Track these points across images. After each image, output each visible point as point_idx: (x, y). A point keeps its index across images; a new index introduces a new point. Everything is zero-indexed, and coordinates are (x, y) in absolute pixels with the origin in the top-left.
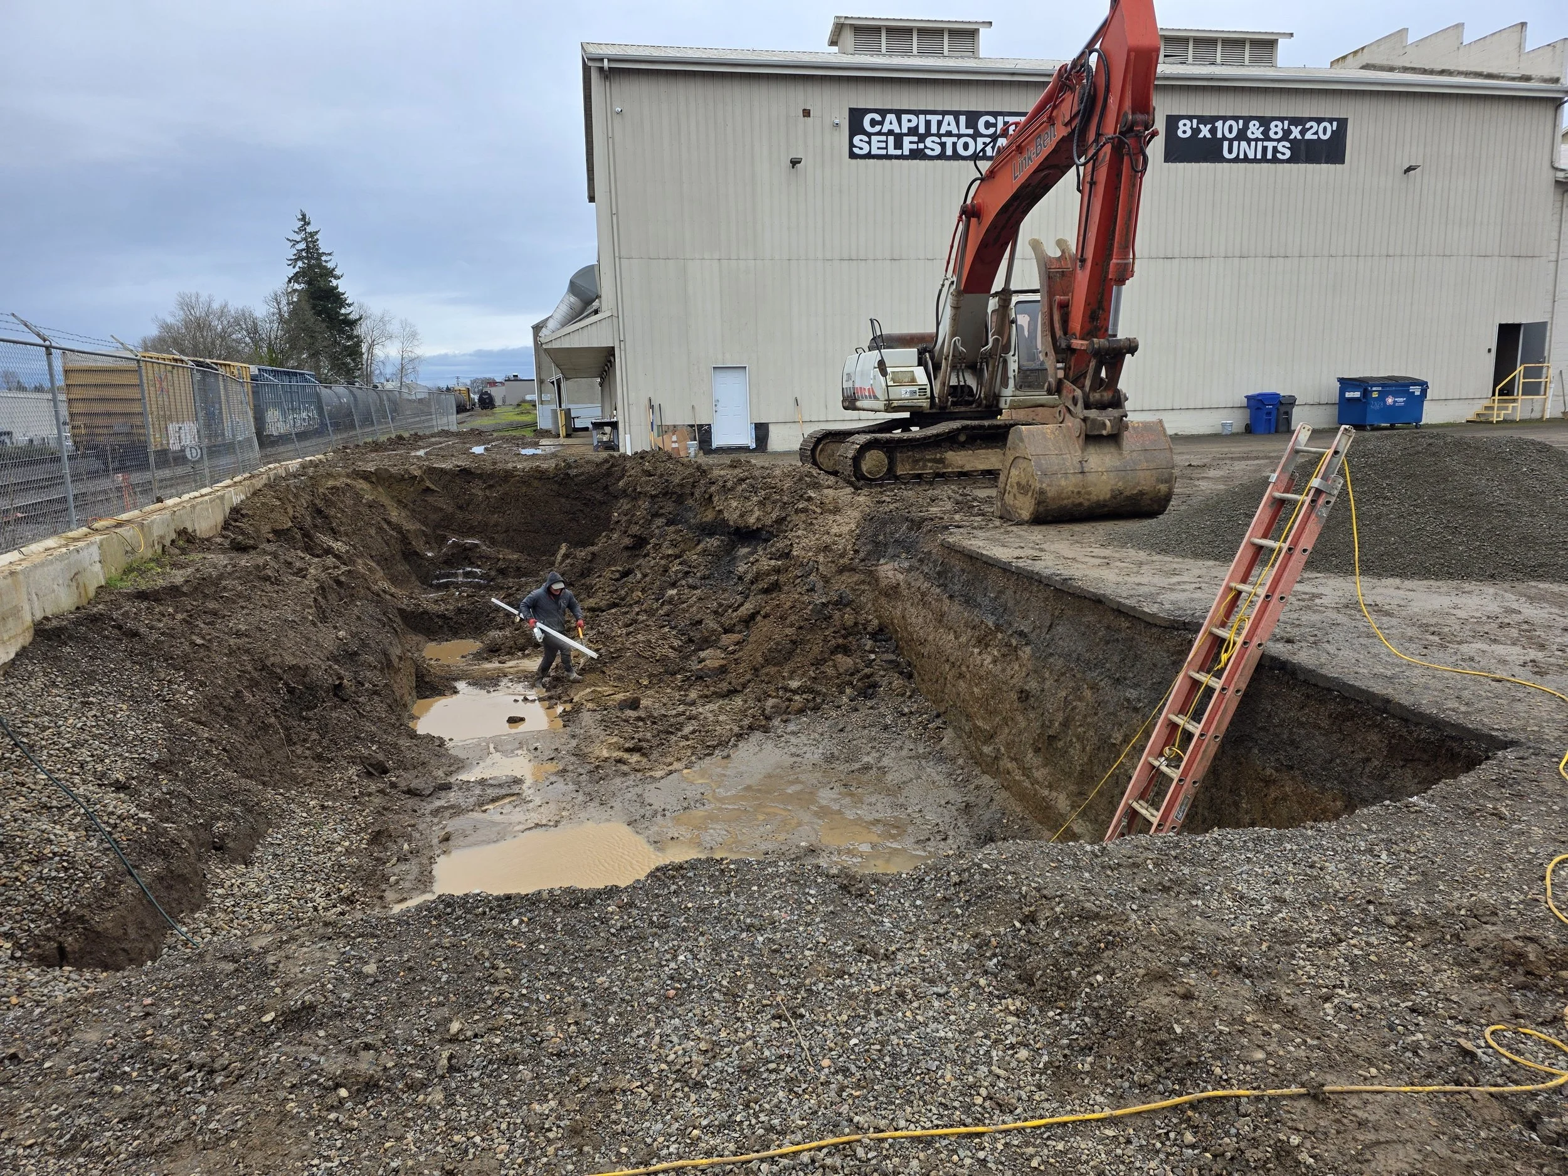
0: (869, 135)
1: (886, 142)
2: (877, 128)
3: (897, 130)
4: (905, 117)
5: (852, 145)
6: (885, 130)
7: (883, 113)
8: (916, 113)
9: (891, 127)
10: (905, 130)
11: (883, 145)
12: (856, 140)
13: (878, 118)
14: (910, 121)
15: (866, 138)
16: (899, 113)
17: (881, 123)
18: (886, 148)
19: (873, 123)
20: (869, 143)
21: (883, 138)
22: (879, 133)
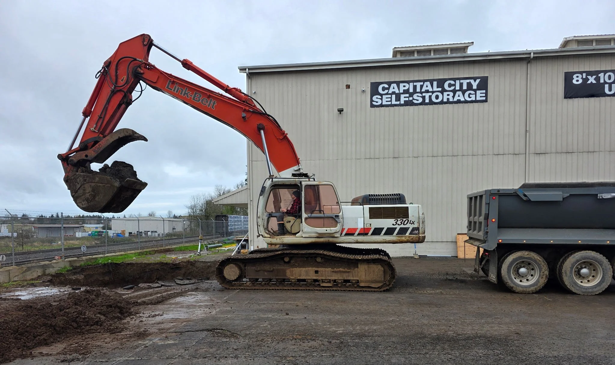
0: (382, 95)
1: (391, 98)
2: (386, 91)
3: (397, 92)
4: (401, 85)
5: (372, 101)
6: (390, 92)
7: (389, 83)
8: (408, 82)
9: (394, 90)
10: (401, 91)
11: (390, 99)
12: (374, 98)
13: (386, 86)
14: (404, 86)
15: (380, 97)
16: (398, 83)
17: (388, 89)
18: (391, 101)
19: (384, 89)
20: (382, 99)
21: (390, 96)
22: (387, 94)
